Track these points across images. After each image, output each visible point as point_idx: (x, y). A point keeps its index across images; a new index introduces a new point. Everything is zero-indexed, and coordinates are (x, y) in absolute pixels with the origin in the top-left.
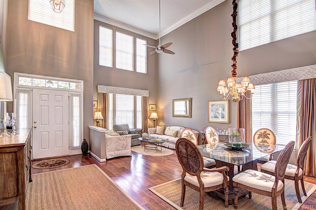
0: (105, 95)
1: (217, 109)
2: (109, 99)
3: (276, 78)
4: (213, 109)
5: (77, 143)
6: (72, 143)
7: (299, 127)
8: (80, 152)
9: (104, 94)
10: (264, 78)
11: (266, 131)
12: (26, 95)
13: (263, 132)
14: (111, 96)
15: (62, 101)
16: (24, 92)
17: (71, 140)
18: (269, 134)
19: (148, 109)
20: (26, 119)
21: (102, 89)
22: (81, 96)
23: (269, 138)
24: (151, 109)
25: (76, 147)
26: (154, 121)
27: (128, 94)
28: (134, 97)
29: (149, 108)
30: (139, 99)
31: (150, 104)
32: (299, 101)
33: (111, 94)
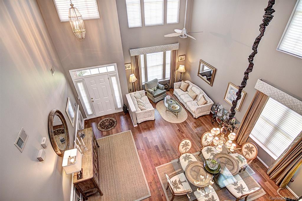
0: (137, 57)
1: (234, 94)
2: (141, 60)
3: (293, 107)
4: (231, 92)
5: (120, 105)
6: (117, 107)
7: (286, 152)
8: (122, 110)
9: (135, 56)
10: (283, 99)
11: (253, 147)
12: (81, 83)
13: (250, 146)
14: (142, 57)
15: (104, 82)
16: (79, 82)
17: (116, 105)
18: (254, 151)
19: (177, 61)
20: (86, 98)
21: (134, 53)
22: (117, 76)
23: (252, 154)
24: (180, 60)
25: (120, 108)
26: (181, 73)
27: (158, 51)
28: (164, 53)
29: (178, 59)
30: (169, 54)
31: (179, 56)
32: (296, 140)
33: (142, 55)
